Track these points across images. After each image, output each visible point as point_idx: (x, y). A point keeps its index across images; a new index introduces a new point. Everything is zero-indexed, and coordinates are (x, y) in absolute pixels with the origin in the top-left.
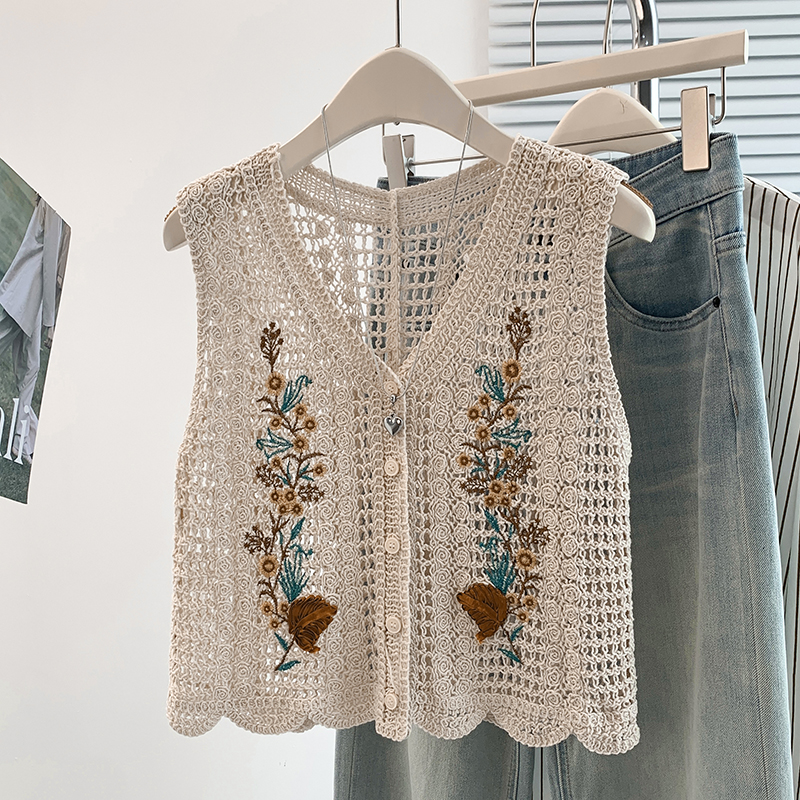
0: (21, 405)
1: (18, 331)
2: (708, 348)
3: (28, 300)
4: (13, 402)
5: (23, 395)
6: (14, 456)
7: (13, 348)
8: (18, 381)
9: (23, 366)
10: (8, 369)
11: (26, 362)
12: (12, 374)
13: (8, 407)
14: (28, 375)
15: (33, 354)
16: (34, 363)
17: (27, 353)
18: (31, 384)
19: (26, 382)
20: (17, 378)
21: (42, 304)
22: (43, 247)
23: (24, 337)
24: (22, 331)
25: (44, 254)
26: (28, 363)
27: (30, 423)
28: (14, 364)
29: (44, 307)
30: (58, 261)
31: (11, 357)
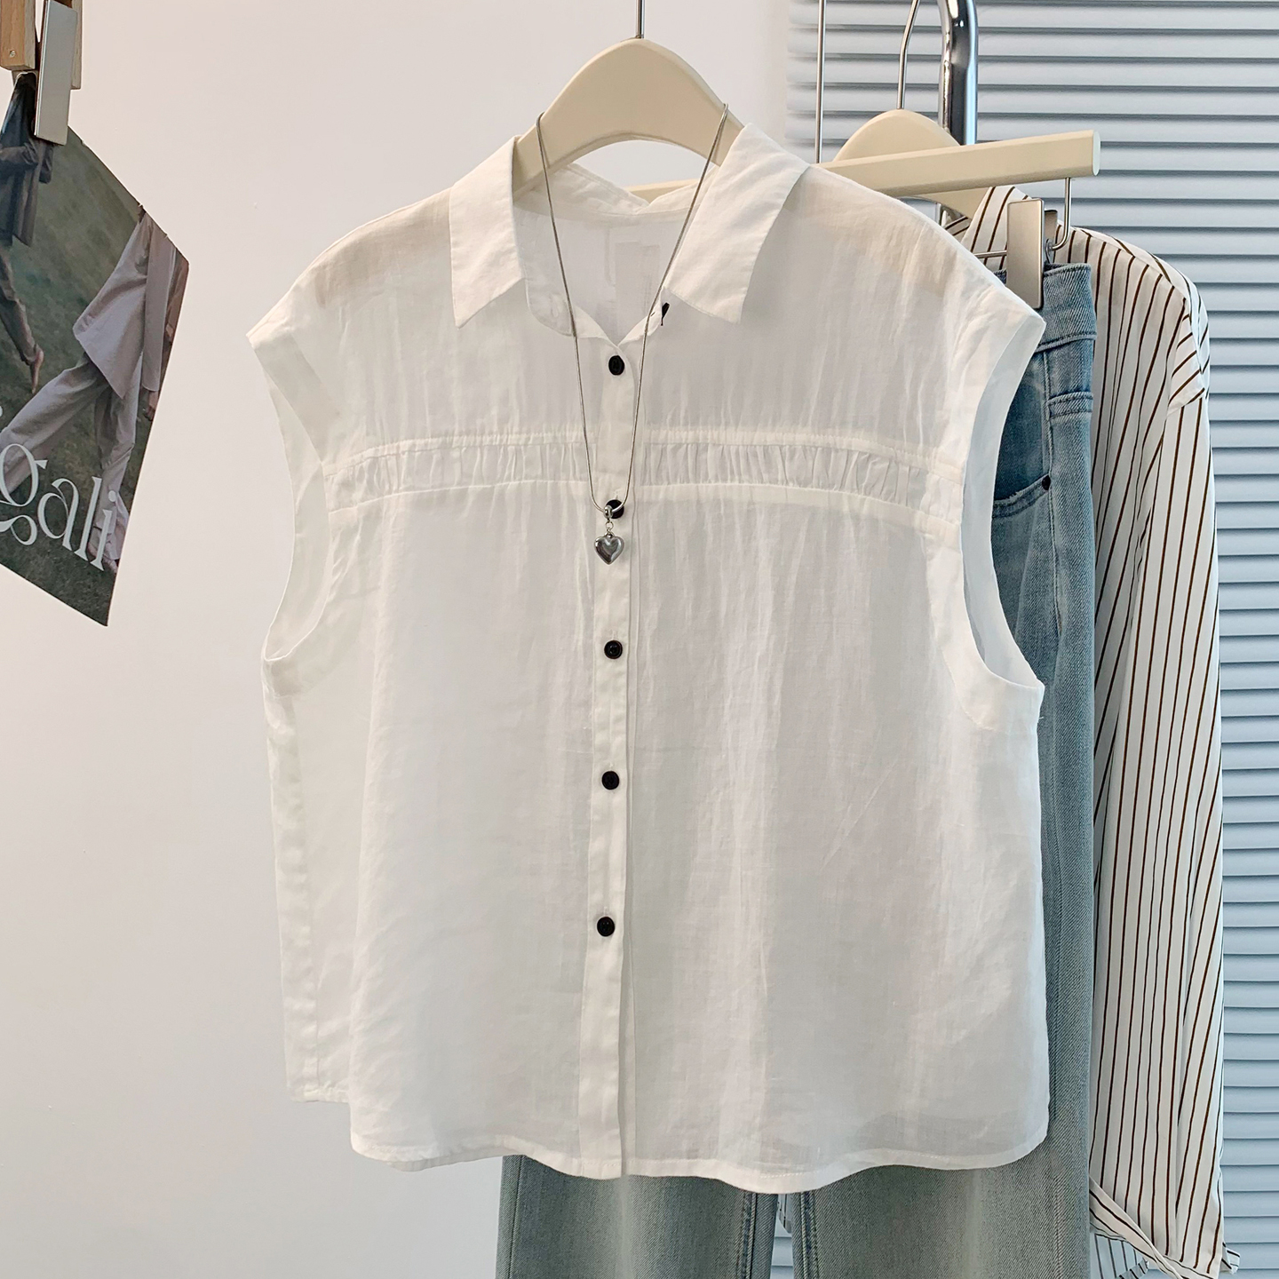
0: (104, 489)
1: (104, 387)
2: (1032, 544)
3: (121, 346)
4: (92, 484)
5: (110, 474)
6: (91, 557)
7: (96, 408)
8: (100, 455)
9: (110, 435)
10: (87, 434)
11: (114, 431)
12: (92, 442)
13: (86, 486)
14: (116, 449)
15: (126, 423)
16: (127, 437)
17: (117, 420)
18: (120, 462)
19: (113, 459)
20: (100, 450)
21: (141, 358)
22: (144, 281)
23: (113, 395)
24: (110, 388)
25: (146, 290)
26: (118, 436)
27: (118, 516)
28: (96, 430)
29: (143, 361)
30: (168, 304)
31: (92, 420)
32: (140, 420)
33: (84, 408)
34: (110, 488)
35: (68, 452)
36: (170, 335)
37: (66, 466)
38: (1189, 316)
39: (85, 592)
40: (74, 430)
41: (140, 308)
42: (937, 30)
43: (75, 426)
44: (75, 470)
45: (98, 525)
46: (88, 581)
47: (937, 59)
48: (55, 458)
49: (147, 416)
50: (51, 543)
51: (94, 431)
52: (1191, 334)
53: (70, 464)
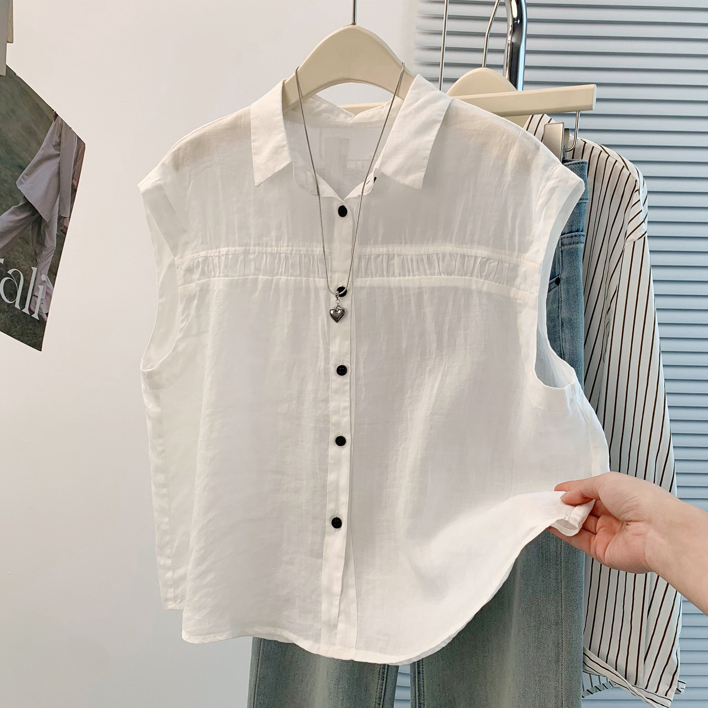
0: (38, 273)
1: (36, 216)
3: (47, 192)
4: (31, 271)
5: (41, 265)
6: (32, 312)
7: (32, 229)
8: (36, 254)
9: (41, 243)
10: (28, 243)
11: (43, 241)
12: (31, 247)
13: (27, 273)
14: (45, 251)
15: (50, 235)
16: (51, 243)
17: (45, 234)
18: (47, 259)
19: (43, 256)
20: (35, 250)
21: (58, 198)
22: (60, 154)
23: (43, 221)
24: (40, 215)
25: (61, 160)
26: (46, 242)
27: (47, 288)
28: (33, 240)
29: (60, 200)
30: (74, 168)
31: (31, 235)
32: (58, 234)
33: (25, 228)
34: (42, 273)
35: (16, 253)
36: (76, 185)
37: (16, 261)
38: (638, 190)
39: (28, 332)
40: (19, 241)
41: (57, 170)
42: (505, 20)
43: (20, 238)
44: (21, 264)
45: (36, 294)
46: (29, 326)
47: (505, 36)
48: (9, 257)
49: (63, 232)
50: (8, 306)
51: (31, 241)
52: (639, 200)
53: (18, 260)
